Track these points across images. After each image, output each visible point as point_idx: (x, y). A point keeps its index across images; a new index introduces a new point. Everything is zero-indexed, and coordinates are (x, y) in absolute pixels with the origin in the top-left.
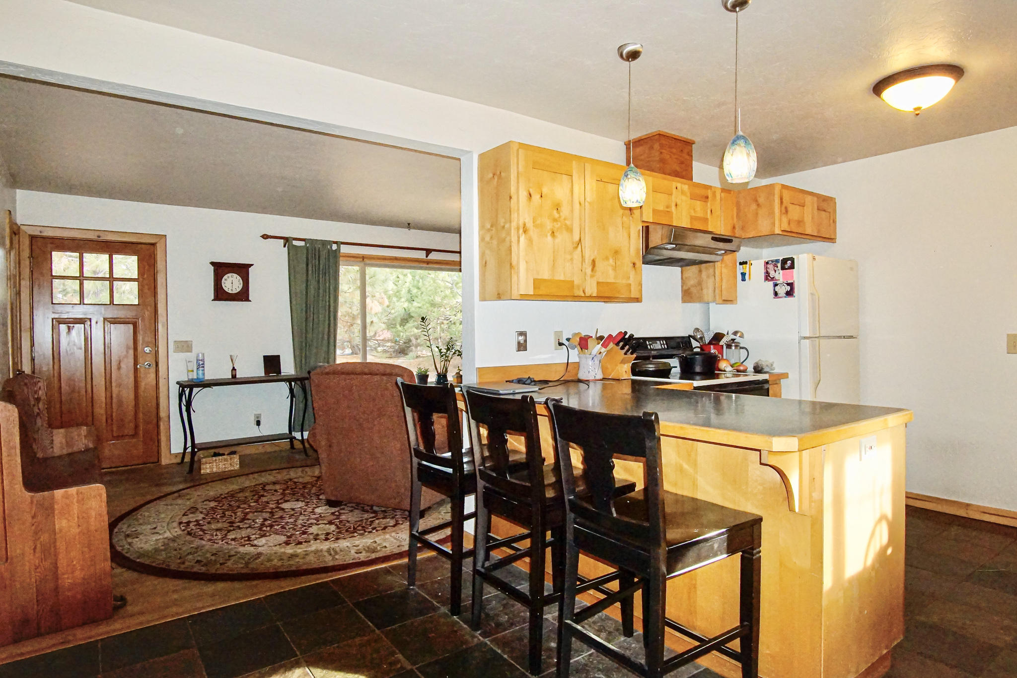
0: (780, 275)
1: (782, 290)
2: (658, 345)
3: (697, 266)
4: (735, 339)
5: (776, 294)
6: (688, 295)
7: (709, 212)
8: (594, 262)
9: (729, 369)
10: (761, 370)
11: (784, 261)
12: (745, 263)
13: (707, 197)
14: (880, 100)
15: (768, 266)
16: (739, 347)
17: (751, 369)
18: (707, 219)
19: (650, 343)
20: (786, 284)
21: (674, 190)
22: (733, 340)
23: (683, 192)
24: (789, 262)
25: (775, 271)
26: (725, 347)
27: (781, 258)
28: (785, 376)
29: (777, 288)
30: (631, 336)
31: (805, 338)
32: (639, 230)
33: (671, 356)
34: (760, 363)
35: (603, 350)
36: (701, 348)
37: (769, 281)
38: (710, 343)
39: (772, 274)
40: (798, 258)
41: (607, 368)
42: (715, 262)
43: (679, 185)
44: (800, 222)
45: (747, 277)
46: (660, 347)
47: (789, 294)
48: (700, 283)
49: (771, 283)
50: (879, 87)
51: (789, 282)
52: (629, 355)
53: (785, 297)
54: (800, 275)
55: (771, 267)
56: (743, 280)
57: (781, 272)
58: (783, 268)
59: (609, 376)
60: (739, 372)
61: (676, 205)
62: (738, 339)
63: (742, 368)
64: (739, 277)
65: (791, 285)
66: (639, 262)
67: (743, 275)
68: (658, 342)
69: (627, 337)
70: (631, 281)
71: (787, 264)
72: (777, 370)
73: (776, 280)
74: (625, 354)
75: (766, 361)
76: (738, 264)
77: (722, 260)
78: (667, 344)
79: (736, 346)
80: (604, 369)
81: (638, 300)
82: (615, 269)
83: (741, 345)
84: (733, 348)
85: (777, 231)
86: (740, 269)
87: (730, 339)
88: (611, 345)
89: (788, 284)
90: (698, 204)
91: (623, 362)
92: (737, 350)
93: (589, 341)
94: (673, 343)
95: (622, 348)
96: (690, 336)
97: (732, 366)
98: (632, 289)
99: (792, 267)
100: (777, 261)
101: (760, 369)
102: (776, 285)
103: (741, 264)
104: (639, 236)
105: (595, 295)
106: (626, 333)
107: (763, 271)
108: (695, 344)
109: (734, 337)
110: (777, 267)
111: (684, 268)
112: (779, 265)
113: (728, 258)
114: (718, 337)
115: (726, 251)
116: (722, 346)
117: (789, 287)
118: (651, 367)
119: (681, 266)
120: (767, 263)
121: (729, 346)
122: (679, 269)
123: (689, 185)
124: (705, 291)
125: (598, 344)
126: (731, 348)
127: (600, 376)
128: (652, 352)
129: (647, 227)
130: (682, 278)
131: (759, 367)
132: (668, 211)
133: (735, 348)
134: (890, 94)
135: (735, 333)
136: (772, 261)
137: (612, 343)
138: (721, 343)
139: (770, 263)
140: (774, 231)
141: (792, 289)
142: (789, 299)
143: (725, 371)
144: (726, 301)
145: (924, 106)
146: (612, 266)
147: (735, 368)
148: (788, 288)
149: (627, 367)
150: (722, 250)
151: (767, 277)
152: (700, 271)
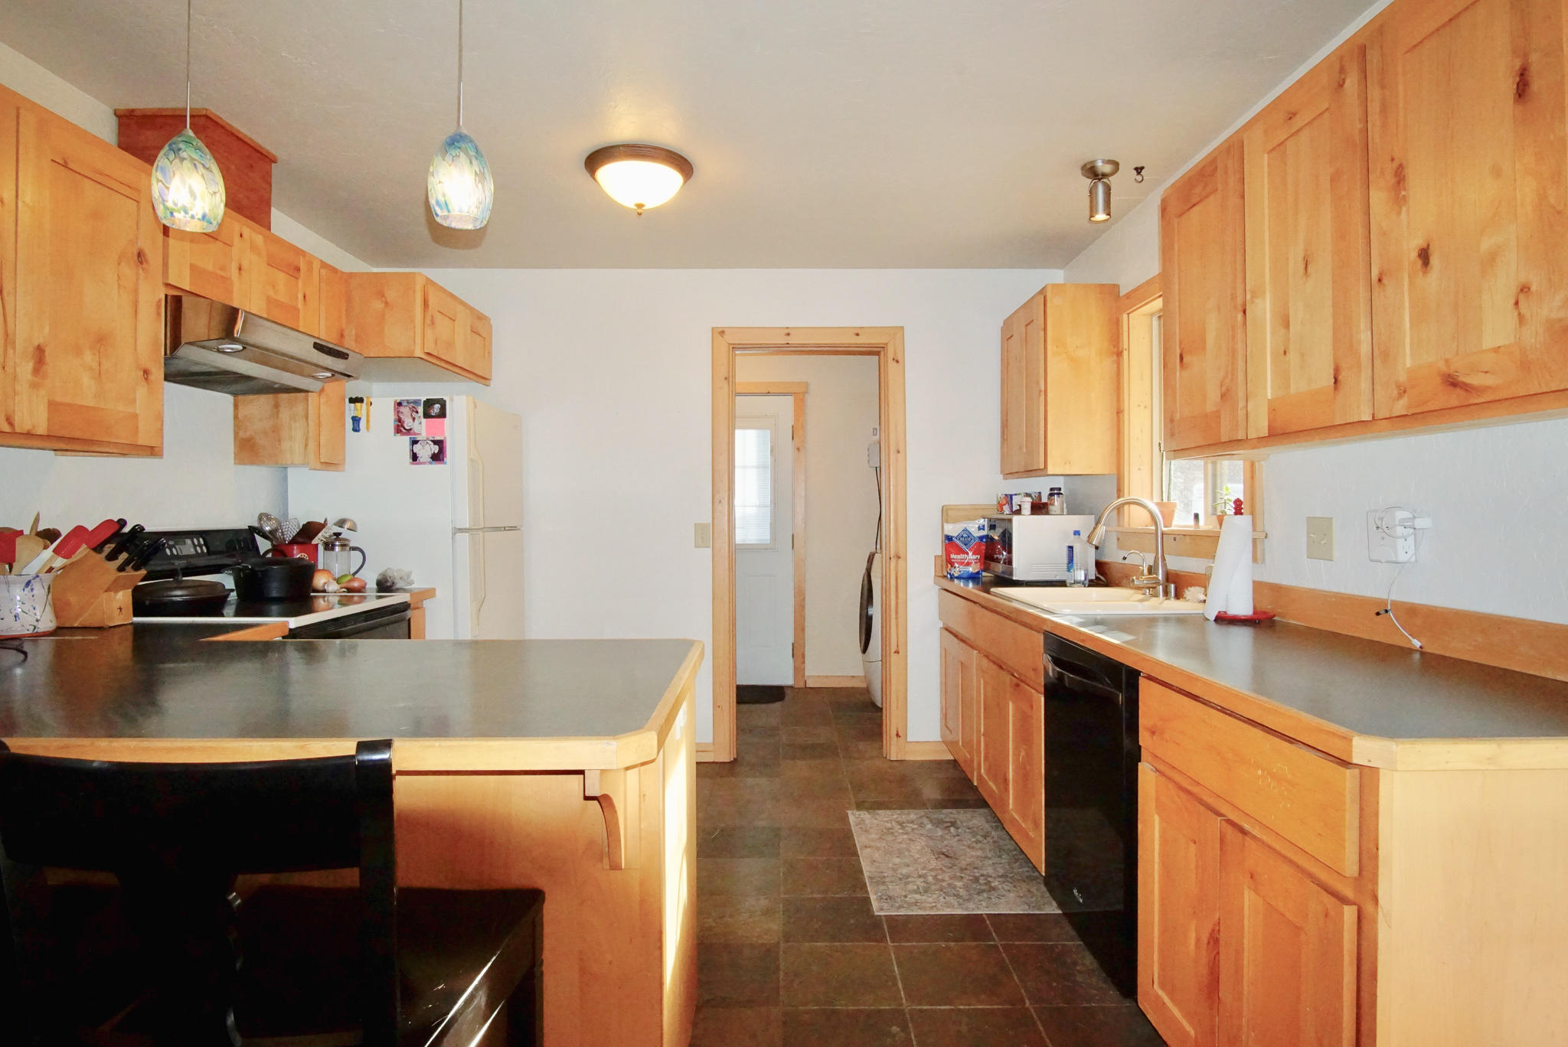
0: (422, 427)
1: (426, 451)
2: (188, 548)
3: (271, 396)
4: (340, 534)
5: (415, 457)
6: (248, 449)
7: (300, 296)
8: (40, 354)
9: (333, 587)
10: (391, 586)
11: (429, 403)
12: (360, 400)
13: (298, 270)
14: (592, 180)
15: (402, 409)
16: (348, 548)
17: (372, 585)
18: (298, 310)
19: (171, 543)
20: (432, 441)
21: (237, 238)
22: (337, 535)
23: (253, 247)
24: (437, 406)
25: (414, 419)
26: (321, 548)
27: (424, 399)
28: (430, 593)
29: (417, 448)
30: (138, 531)
31: (461, 530)
32: (160, 300)
33: (217, 569)
34: (390, 573)
35: (59, 562)
36: (275, 549)
37: (404, 434)
38: (294, 541)
39: (408, 423)
40: (452, 400)
41: (68, 604)
42: (307, 391)
43: (246, 232)
44: (450, 345)
45: (363, 424)
46: (192, 551)
47: (438, 457)
48: (276, 430)
49: (406, 440)
50: (595, 160)
51: (438, 438)
52: (129, 572)
53: (430, 463)
54: (454, 429)
55: (405, 411)
56: (356, 429)
57: (424, 421)
58: (427, 415)
59: (76, 619)
60: (352, 591)
61: (240, 269)
62: (345, 534)
63: (356, 584)
64: (349, 424)
65: (440, 443)
66: (158, 373)
67: (356, 420)
68: (189, 541)
69: (126, 530)
70: (138, 408)
71: (434, 409)
72: (418, 585)
73: (415, 434)
74: (121, 569)
75: (398, 570)
76: (347, 400)
77: (322, 390)
78: (206, 544)
79: (343, 546)
80: (59, 607)
81: (153, 451)
82: (99, 376)
83: (352, 544)
84: (337, 549)
85: (418, 353)
86: (351, 410)
87: (332, 532)
88: (83, 550)
89: (435, 442)
90: (281, 277)
91: (114, 587)
92: (345, 553)
93: (19, 540)
94: (218, 545)
95: (111, 557)
96: (252, 530)
97: (338, 581)
98: (141, 424)
99: (442, 414)
100: (417, 402)
101: (389, 584)
102: (415, 442)
103: (353, 401)
104: (159, 314)
105: (42, 430)
106: (122, 523)
107: (392, 417)
108: (264, 545)
109: (338, 530)
110: (417, 412)
111: (240, 397)
112: (421, 409)
113: (332, 388)
114: (309, 531)
115: (334, 373)
116: (317, 545)
117: (437, 447)
118: (179, 595)
119: (235, 394)
120: (400, 404)
121: (329, 546)
122: (230, 398)
123: (264, 236)
124: (286, 445)
125: (46, 547)
126: (333, 549)
127: (47, 623)
128: (177, 563)
129: (178, 301)
130: (236, 417)
131: (387, 581)
132: (222, 277)
133: (342, 550)
134: (607, 173)
135: (341, 523)
136: (408, 402)
137: (84, 546)
138: (314, 542)
139: (405, 404)
140: (413, 351)
141: (442, 451)
142: (437, 467)
143: (324, 591)
144: (328, 465)
145: (650, 204)
146: (91, 369)
147: (343, 585)
148: (436, 449)
149: (123, 598)
150: (327, 369)
151: (400, 428)
152: (277, 406)
